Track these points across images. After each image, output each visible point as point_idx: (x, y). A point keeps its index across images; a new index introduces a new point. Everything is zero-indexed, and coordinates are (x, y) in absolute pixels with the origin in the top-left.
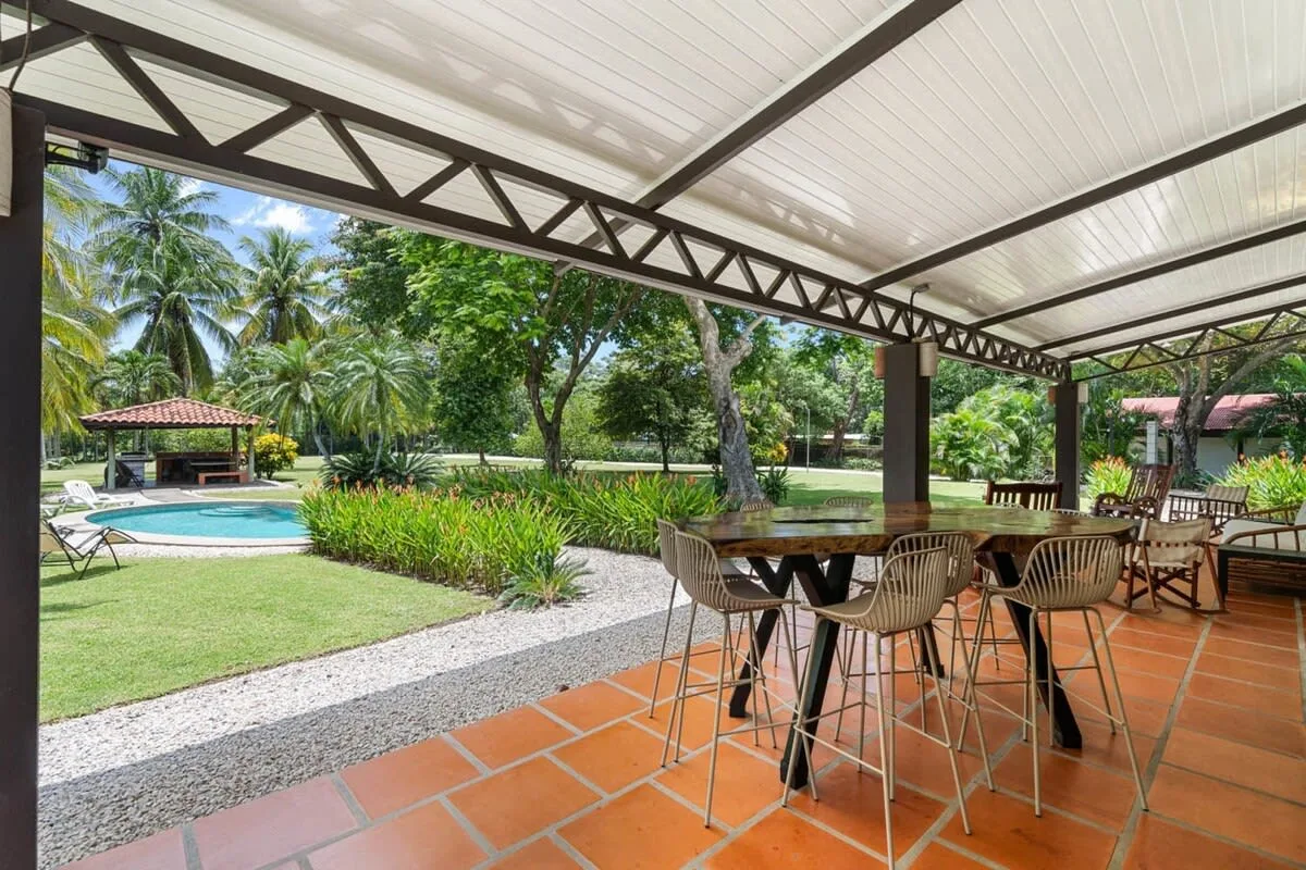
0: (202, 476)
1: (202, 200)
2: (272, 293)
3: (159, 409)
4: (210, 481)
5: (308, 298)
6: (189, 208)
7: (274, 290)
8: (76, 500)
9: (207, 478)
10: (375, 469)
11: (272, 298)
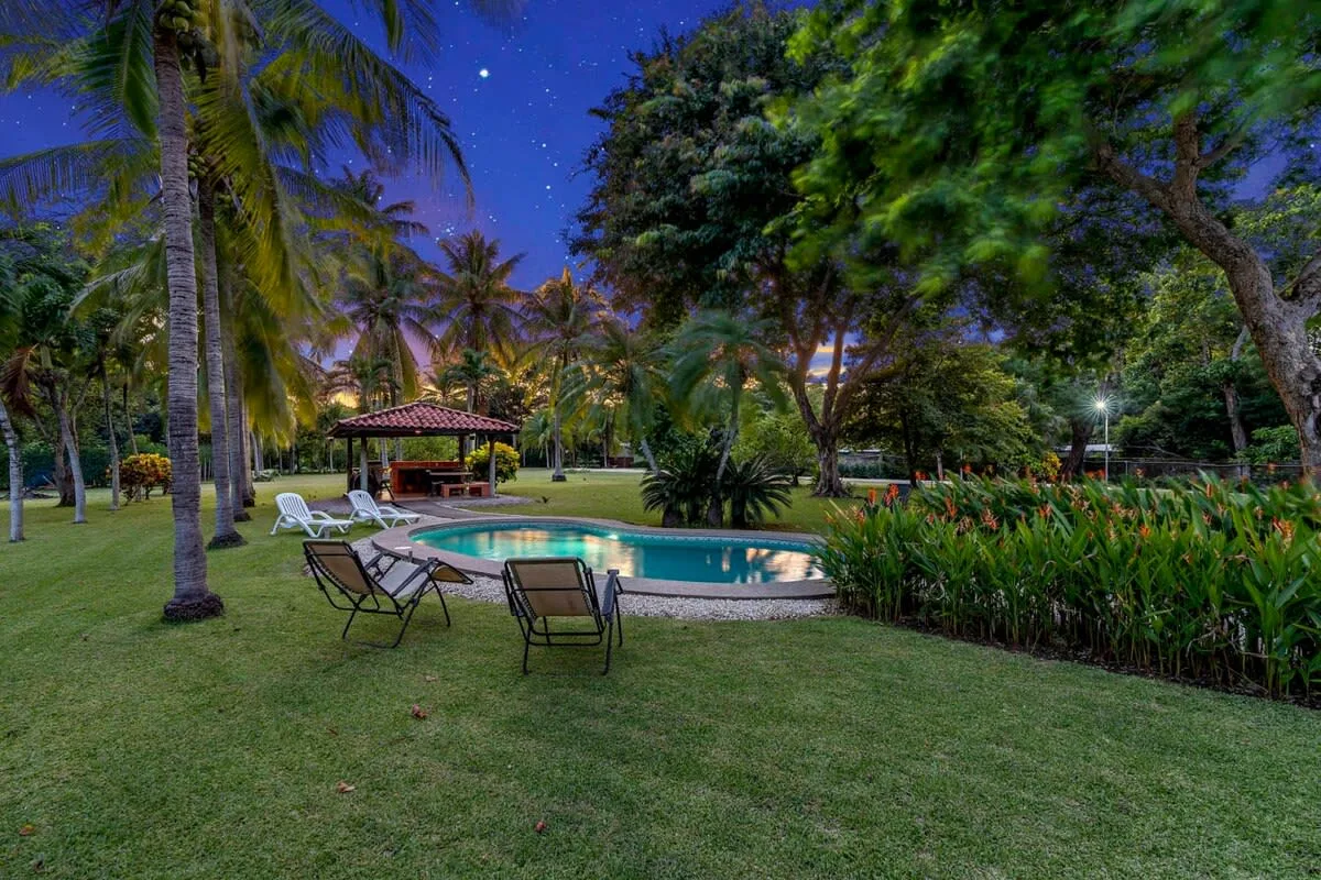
0: (446, 488)
2: (469, 300)
4: (454, 493)
7: (471, 296)
8: (363, 514)
9: (451, 490)
10: (718, 478)
11: (469, 305)
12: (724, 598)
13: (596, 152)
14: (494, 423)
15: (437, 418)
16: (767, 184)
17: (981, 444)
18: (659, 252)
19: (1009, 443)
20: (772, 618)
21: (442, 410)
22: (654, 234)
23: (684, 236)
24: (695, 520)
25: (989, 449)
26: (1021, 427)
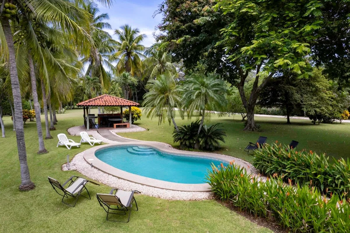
0: (115, 125)
1: (102, 18)
2: (126, 51)
3: (100, 99)
4: (118, 127)
5: (138, 52)
6: (98, 21)
7: (127, 49)
8: (84, 140)
9: (117, 126)
10: (198, 134)
11: (126, 52)
12: (178, 191)
13: (163, 6)
14: (130, 102)
15: (111, 101)
16: (222, 21)
17: (315, 108)
18: (184, 45)
19: (326, 107)
20: (190, 200)
21: (113, 97)
22: (183, 38)
23: (193, 39)
24: (190, 147)
25: (318, 110)
26: (332, 101)
